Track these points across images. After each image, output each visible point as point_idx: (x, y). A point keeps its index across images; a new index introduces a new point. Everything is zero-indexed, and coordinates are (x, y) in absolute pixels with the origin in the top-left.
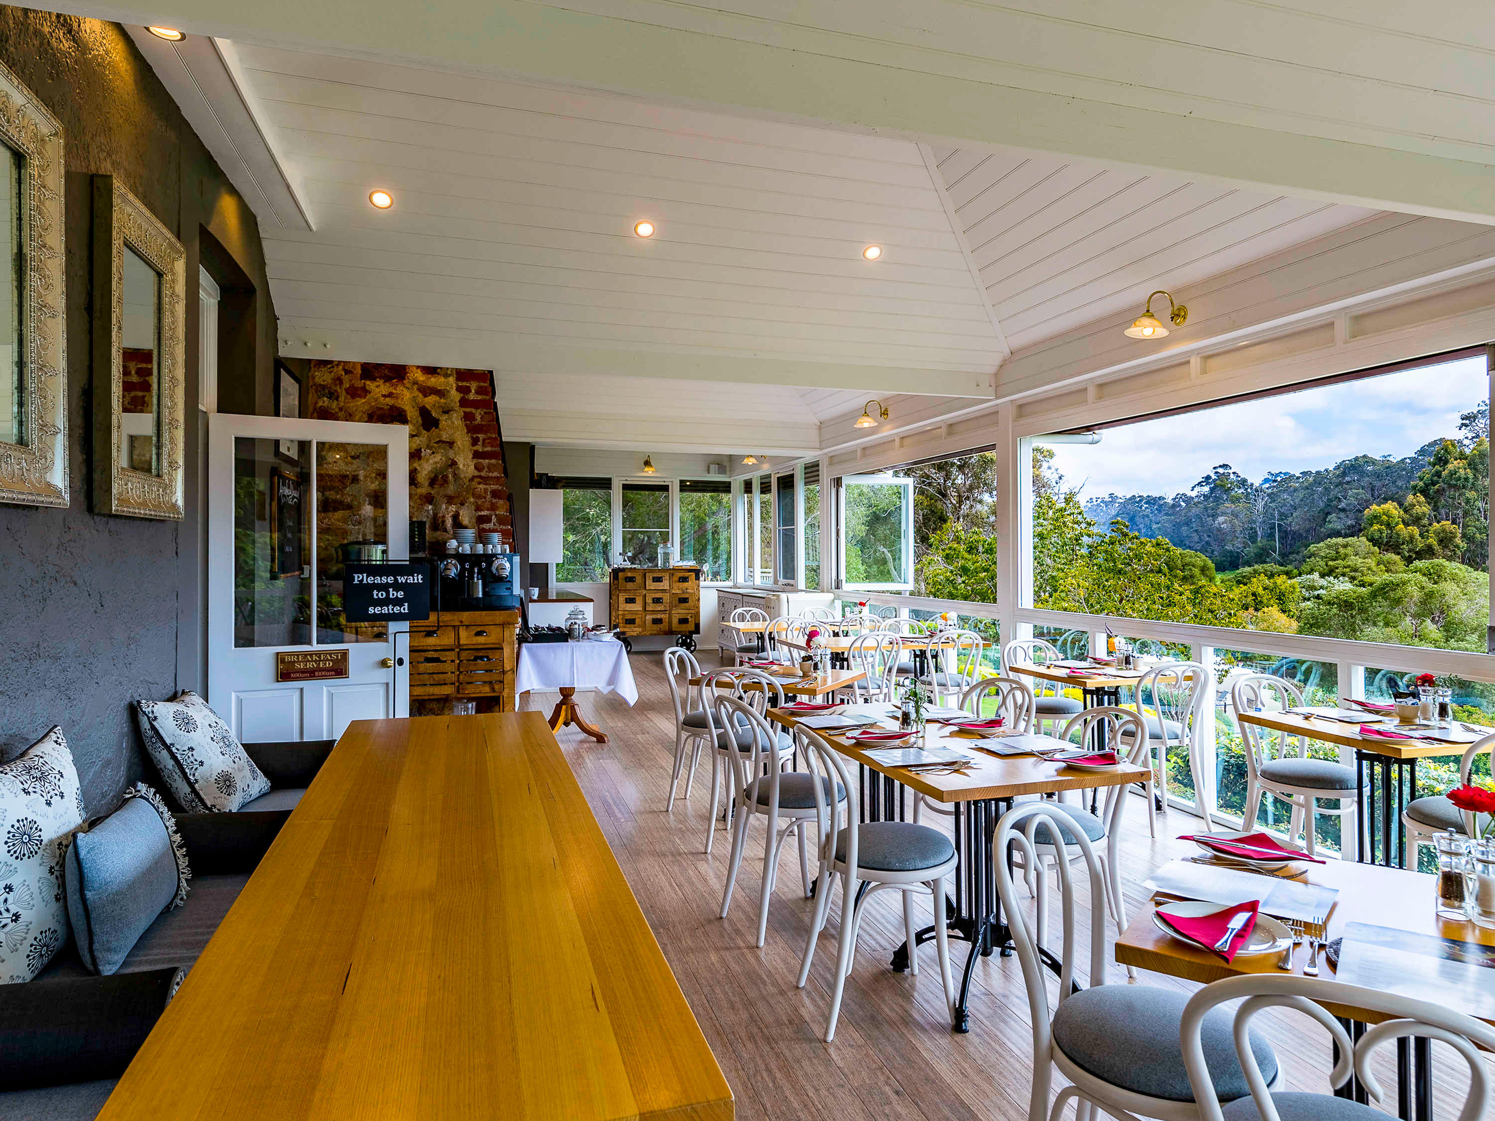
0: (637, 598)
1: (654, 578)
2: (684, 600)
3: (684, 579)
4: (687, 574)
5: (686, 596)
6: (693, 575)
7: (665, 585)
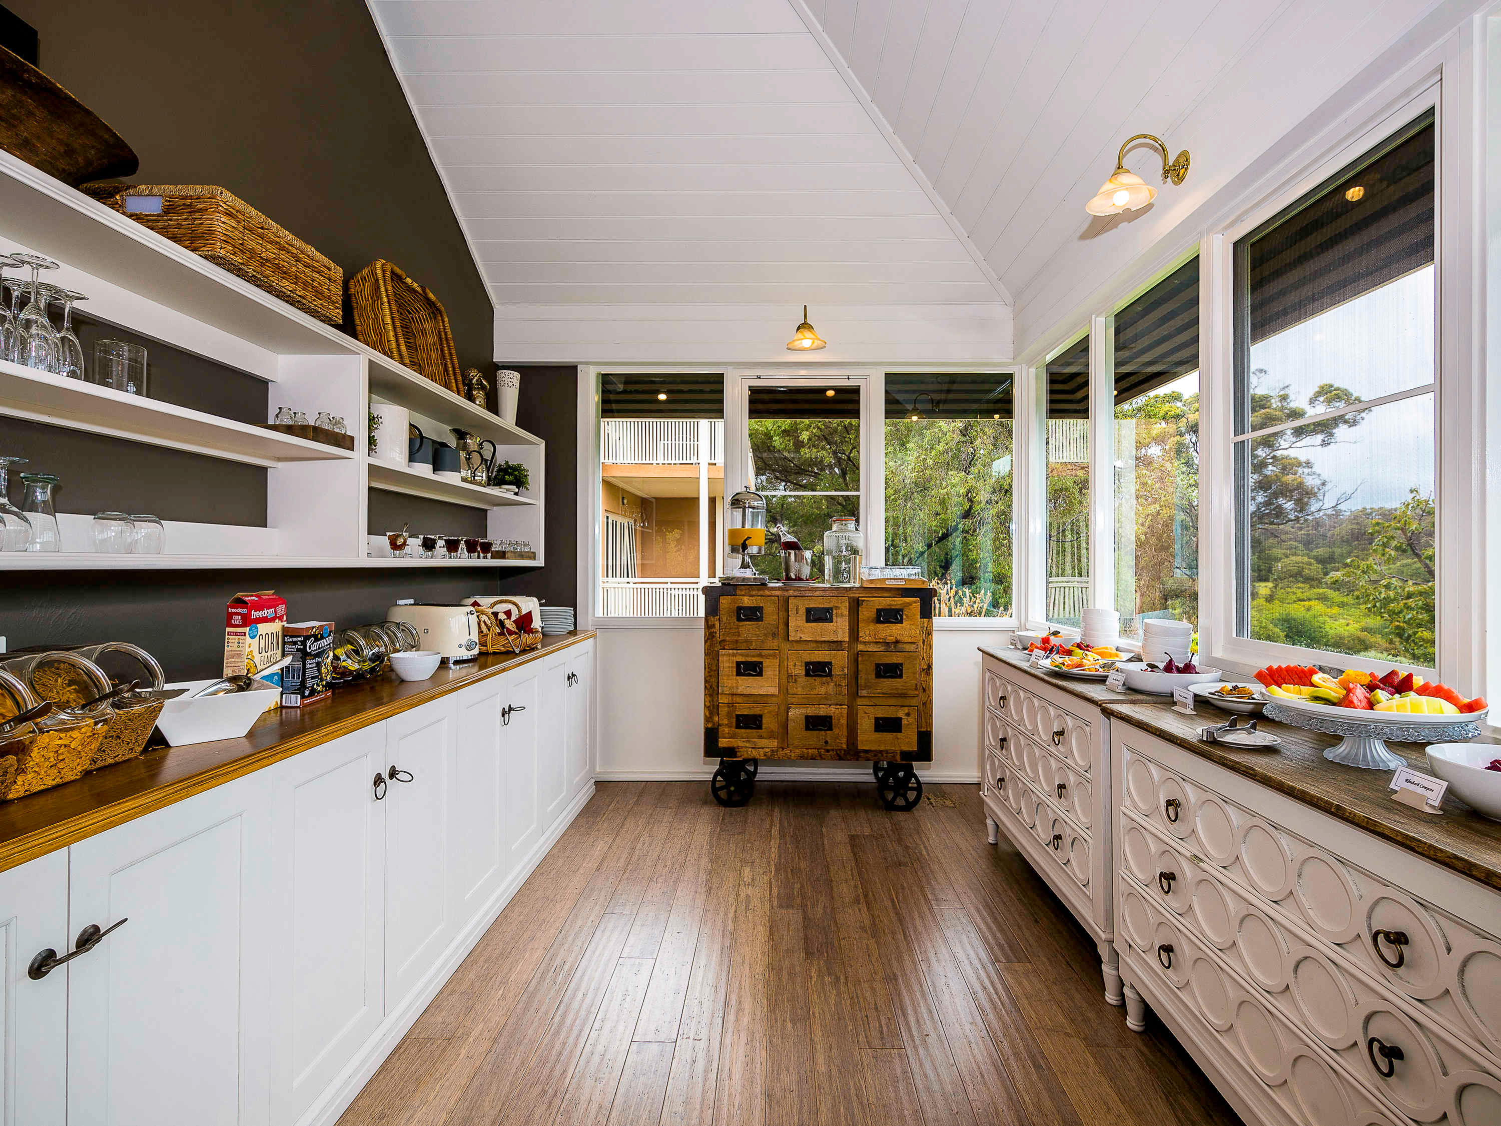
0: (766, 662)
1: (809, 611)
2: (891, 671)
3: (890, 616)
4: (898, 601)
5: (894, 659)
6: (914, 604)
7: (839, 628)
